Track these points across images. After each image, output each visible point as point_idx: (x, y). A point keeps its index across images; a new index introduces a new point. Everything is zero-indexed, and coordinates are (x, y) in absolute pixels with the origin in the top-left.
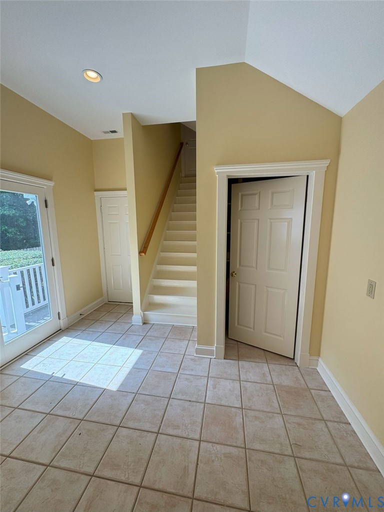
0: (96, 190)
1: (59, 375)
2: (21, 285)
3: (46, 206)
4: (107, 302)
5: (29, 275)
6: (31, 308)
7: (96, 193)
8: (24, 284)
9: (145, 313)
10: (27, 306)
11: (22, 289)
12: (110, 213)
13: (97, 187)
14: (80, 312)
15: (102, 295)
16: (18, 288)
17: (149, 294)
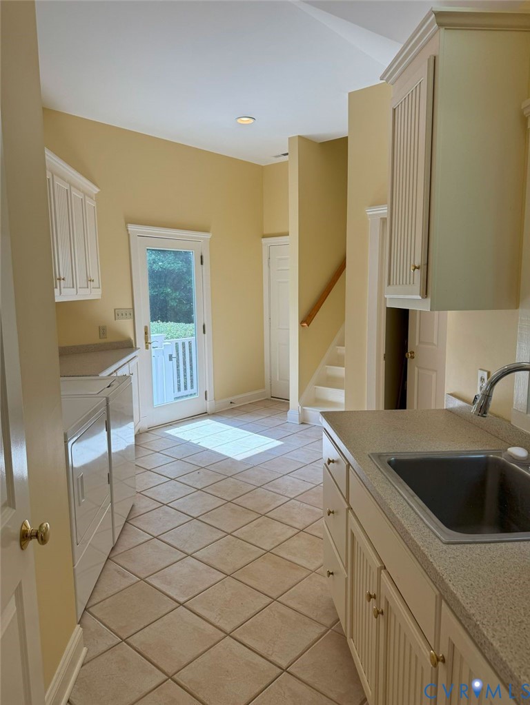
0: (264, 237)
1: (195, 442)
2: (174, 355)
3: (202, 263)
4: (269, 398)
5: (184, 347)
6: (183, 392)
7: (264, 241)
8: (178, 354)
9: (304, 408)
10: (179, 389)
11: (174, 360)
12: (279, 268)
13: (266, 232)
14: (231, 399)
15: (264, 387)
16: (171, 357)
17: (316, 385)
